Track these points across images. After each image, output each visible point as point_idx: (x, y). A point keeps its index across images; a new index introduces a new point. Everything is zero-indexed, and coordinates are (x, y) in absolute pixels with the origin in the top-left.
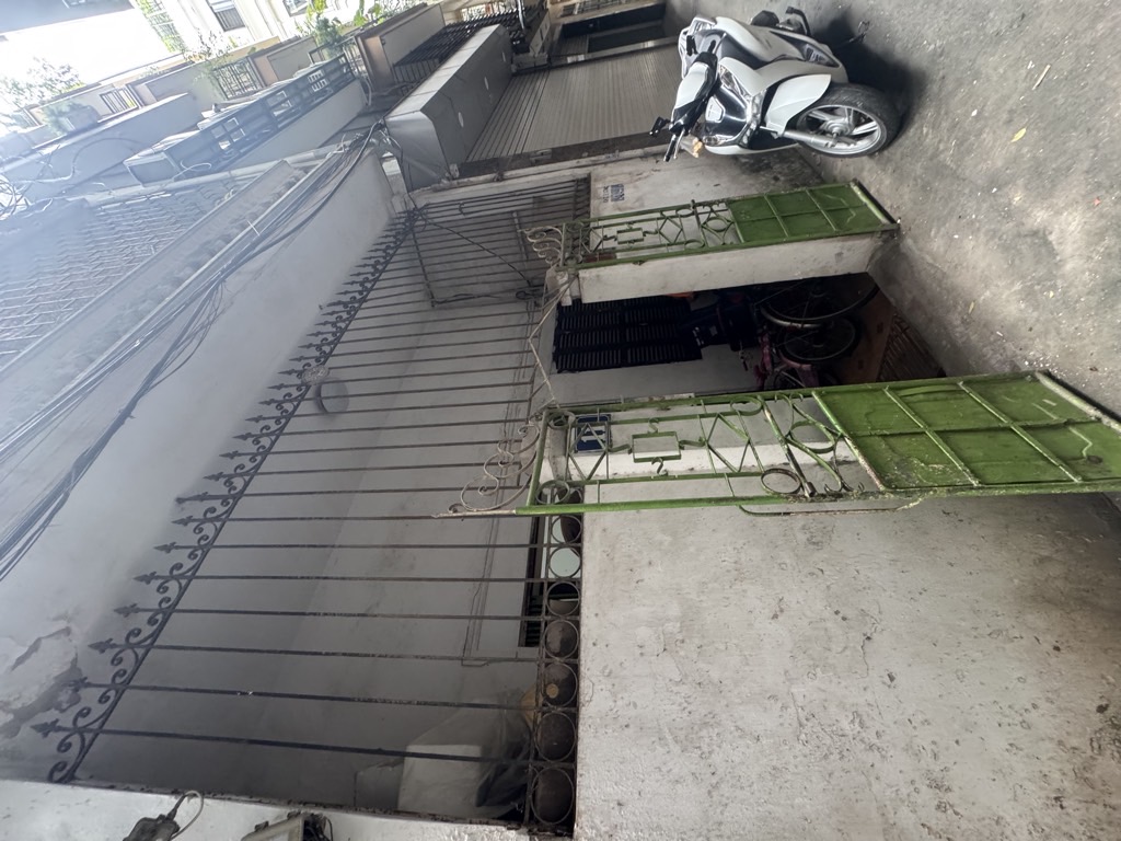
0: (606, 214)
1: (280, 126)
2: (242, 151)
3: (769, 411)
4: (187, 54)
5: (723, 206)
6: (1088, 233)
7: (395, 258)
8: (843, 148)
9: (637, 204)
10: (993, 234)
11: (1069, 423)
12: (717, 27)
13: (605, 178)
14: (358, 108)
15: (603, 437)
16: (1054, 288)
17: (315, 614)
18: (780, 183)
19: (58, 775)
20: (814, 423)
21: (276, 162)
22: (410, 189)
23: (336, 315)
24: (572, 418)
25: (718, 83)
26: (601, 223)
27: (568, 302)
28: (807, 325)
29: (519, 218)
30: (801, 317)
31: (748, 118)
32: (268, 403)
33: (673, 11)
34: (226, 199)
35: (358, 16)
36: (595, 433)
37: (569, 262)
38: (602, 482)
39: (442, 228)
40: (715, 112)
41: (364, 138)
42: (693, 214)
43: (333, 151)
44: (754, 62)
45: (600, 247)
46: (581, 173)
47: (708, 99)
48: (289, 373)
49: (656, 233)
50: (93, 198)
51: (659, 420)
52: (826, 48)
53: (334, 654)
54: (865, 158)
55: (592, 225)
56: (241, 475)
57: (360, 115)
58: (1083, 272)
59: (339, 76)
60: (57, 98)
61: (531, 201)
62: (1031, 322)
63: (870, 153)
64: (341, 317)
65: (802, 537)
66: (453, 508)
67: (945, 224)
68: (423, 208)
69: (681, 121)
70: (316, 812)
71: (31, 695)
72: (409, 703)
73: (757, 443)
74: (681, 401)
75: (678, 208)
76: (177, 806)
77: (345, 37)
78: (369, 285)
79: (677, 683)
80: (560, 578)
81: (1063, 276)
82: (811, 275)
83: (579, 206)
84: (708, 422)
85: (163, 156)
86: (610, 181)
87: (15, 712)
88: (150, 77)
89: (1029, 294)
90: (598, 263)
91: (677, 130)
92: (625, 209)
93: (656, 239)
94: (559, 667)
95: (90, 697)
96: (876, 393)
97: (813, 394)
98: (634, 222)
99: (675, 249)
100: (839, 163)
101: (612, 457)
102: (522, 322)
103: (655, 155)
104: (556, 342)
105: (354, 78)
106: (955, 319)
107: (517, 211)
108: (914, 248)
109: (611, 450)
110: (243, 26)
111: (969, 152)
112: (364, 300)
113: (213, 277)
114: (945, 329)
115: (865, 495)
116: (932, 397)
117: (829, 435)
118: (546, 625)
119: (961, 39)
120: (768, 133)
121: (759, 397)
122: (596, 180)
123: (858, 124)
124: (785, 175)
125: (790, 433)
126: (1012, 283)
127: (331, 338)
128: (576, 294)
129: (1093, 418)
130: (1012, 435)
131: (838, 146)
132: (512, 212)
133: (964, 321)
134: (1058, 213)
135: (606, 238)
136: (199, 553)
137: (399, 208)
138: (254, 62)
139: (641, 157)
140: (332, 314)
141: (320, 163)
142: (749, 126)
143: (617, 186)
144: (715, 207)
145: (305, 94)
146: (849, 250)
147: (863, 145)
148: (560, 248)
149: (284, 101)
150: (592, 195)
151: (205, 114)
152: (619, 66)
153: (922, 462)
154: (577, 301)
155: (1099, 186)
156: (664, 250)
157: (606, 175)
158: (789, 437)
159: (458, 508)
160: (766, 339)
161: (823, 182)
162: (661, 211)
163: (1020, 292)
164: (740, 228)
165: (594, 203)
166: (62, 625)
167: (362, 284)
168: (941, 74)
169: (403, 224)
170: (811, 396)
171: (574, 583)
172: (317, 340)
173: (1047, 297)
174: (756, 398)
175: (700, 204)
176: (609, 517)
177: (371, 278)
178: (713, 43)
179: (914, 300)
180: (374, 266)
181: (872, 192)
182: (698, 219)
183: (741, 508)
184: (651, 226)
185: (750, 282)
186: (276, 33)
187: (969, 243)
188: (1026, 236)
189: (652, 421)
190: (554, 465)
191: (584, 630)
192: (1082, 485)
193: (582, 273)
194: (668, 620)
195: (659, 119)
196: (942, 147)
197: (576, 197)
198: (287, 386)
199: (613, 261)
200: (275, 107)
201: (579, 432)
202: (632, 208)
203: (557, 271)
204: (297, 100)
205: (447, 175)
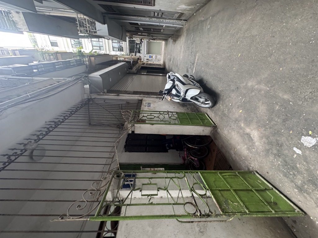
0: (145, 110)
1: (57, 70)
2: (41, 73)
3: (186, 178)
5: (175, 113)
6: (259, 137)
7: (79, 111)
8: (203, 105)
9: (154, 109)
10: (238, 132)
11: (266, 189)
12: (176, 75)
13: (146, 100)
14: (83, 71)
15: (132, 183)
16: (254, 148)
18: (189, 110)
20: (199, 184)
21: (49, 78)
22: (91, 92)
24: (123, 175)
25: (175, 86)
26: (143, 112)
27: (130, 132)
28: (196, 147)
29: (121, 106)
30: (194, 145)
31: (182, 95)
32: (5, 155)
33: (166, 70)
34: (26, 84)
35: (90, 52)
36: (129, 181)
37: (132, 121)
38: (128, 205)
39: (98, 105)
40: (174, 92)
41: (80, 78)
42: (168, 114)
43: (70, 79)
44: (183, 84)
45: (142, 118)
46: (140, 98)
47: (172, 89)
48: (21, 144)
49: (158, 117)
51: (152, 178)
52: (198, 84)
54: (208, 109)
55: (141, 112)
57: (83, 73)
58: (260, 146)
59: (80, 63)
61: (125, 102)
62: (250, 157)
63: (209, 108)
64: (52, 126)
65: (197, 229)
67: (227, 127)
68: (93, 99)
69: (166, 92)
73: (183, 189)
74: (160, 171)
75: (164, 112)
77: (85, 55)
78: (66, 118)
81: (256, 146)
82: (196, 134)
83: (138, 106)
84: (168, 180)
85: (11, 69)
86: (147, 102)
88: (21, 50)
89: (248, 149)
90: (141, 123)
91: (165, 94)
92: (150, 109)
93: (157, 119)
96: (216, 174)
97: (199, 172)
98: (152, 113)
99: (162, 122)
100: (202, 108)
101: (134, 193)
103: (160, 98)
104: (126, 142)
105: (84, 64)
106: (232, 152)
107: (121, 104)
108: (220, 132)
109: (134, 189)
110: (58, 46)
111: (231, 112)
112: (63, 122)
114: (230, 154)
115: (217, 215)
116: (230, 176)
117: (204, 189)
119: (226, 89)
120: (186, 99)
121: (183, 172)
122: (144, 101)
123: (206, 101)
124: (190, 108)
125: (193, 187)
126: (244, 146)
127: (44, 133)
128: (133, 130)
129: (271, 188)
130: (253, 193)
131: (202, 105)
132: (119, 104)
133: (234, 153)
134: (252, 130)
135: (144, 116)
137: (86, 97)
138: (56, 55)
139: (156, 98)
140: (49, 125)
141: (64, 81)
142: (182, 97)
143: (149, 103)
144: (173, 113)
145: (68, 64)
146: (206, 130)
147: (207, 106)
148: (130, 117)
149: (61, 65)
150: (142, 104)
151: (34, 62)
152: (153, 77)
153: (232, 202)
154: (133, 132)
155: (259, 126)
156: (159, 122)
157: (147, 100)
158: (192, 189)
160: (185, 149)
161: (199, 112)
162: (160, 112)
163: (246, 148)
164: (179, 120)
165: (142, 106)
167: (64, 117)
168: (223, 95)
169: (86, 102)
170: (198, 173)
172: (39, 133)
173: (253, 151)
174: (182, 172)
175: (169, 112)
177: (68, 115)
178: (174, 78)
179: (222, 145)
180: (71, 112)
181: (210, 116)
182: (169, 115)
183: (177, 219)
184: (156, 115)
185: (181, 134)
186: (67, 50)
187: (233, 133)
188: (246, 134)
189: (150, 178)
190: (113, 193)
192: (275, 214)
193: (135, 125)
195: (161, 91)
196: (224, 110)
197: (138, 104)
198: (16, 149)
199: (145, 123)
200: (57, 65)
201: (124, 180)
202: (152, 110)
203: (128, 123)
204: (65, 65)
205: (103, 92)
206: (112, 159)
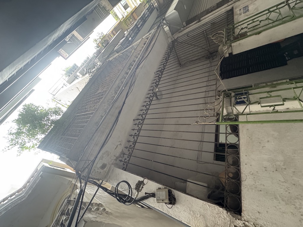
0: (241, 20)
1: (140, 29)
2: (133, 39)
4: (120, 20)
7: (171, 56)
9: (255, 11)
13: (239, 6)
14: (156, 16)
15: (246, 99)
17: (163, 146)
19: (124, 169)
21: (141, 39)
22: (172, 35)
23: (158, 74)
24: (233, 94)
26: (239, 24)
27: (227, 55)
29: (206, 32)
32: (147, 98)
34: (133, 52)
36: (243, 98)
37: (227, 42)
38: (247, 114)
39: (183, 43)
41: (160, 24)
42: (286, 5)
43: (153, 31)
45: (240, 33)
46: (229, 8)
48: (150, 90)
49: (266, 19)
50: (110, 59)
51: (271, 91)
53: (169, 155)
55: (235, 26)
56: (144, 114)
57: (157, 18)
59: (151, 9)
60: (102, 40)
61: (210, 25)
64: (159, 74)
66: (197, 122)
68: (176, 39)
70: (170, 189)
71: (118, 155)
72: (188, 170)
74: (282, 83)
75: (278, 5)
76: (144, 180)
78: (165, 65)
79: (283, 182)
80: (231, 143)
83: (229, 21)
84: (298, 90)
85: (120, 46)
86: (242, 6)
87: (116, 157)
88: (115, 28)
92: (250, 14)
93: (267, 22)
94: (232, 169)
95: (126, 156)
98: (255, 19)
99: (277, 23)
101: (251, 106)
102: (208, 67)
105: (155, 8)
107: (205, 30)
109: (250, 103)
110: (129, 7)
112: (164, 69)
113: (134, 71)
118: (227, 157)
122: (236, 8)
127: (158, 80)
128: (230, 52)
132: (203, 31)
135: (242, 29)
136: (139, 131)
137: (170, 41)
138: (133, 15)
140: (157, 74)
141: (151, 35)
143: (245, 7)
145: (144, 18)
148: (223, 38)
149: (140, 22)
150: (234, 14)
151: (125, 33)
154: (231, 54)
156: (271, 25)
157: (240, 4)
159: (198, 122)
162: (268, 10)
165: (235, 17)
166: (120, 143)
167: (163, 65)
169: (172, 45)
171: (236, 145)
172: (155, 81)
176: (249, 126)
177: (165, 62)
180: (166, 59)
182: (289, 6)
184: (263, 18)
186: (135, 5)
189: (268, 92)
190: (227, 109)
191: (241, 160)
193: (233, 44)
194: (278, 161)
197: (228, 17)
198: (150, 94)
199: (246, 36)
200: (138, 25)
201: (236, 98)
202: (252, 14)
203: (223, 46)
204: (143, 21)
205: (183, 26)
206: (216, 85)
